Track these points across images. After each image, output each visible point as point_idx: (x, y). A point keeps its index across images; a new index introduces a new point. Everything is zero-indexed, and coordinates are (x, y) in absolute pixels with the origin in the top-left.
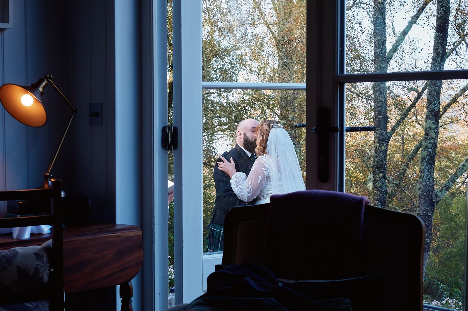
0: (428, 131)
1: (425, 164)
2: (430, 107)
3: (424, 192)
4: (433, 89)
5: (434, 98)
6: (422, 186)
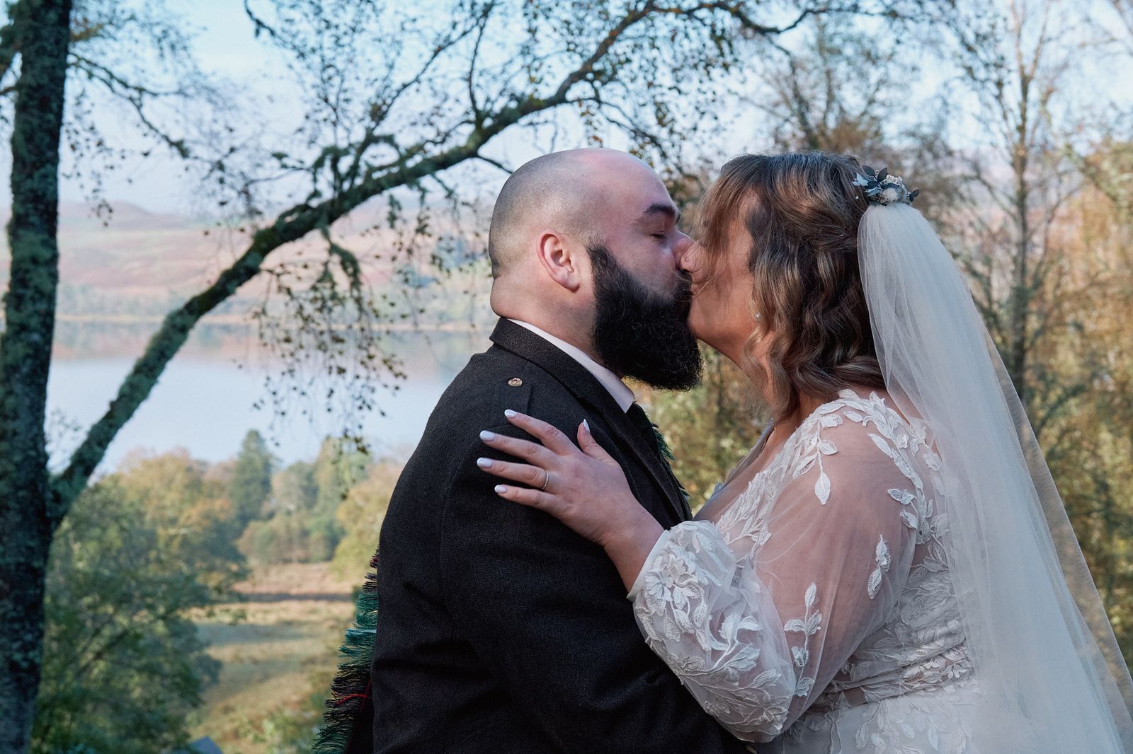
0: (27, 271)
1: (18, 388)
2: (29, 184)
3: (18, 488)
4: (35, 122)
5: (43, 153)
6: (11, 468)
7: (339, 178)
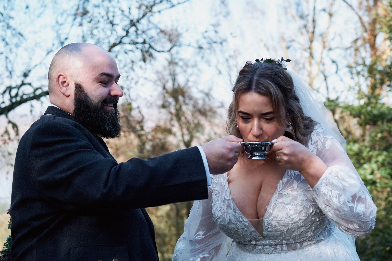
7: (12, 97)
